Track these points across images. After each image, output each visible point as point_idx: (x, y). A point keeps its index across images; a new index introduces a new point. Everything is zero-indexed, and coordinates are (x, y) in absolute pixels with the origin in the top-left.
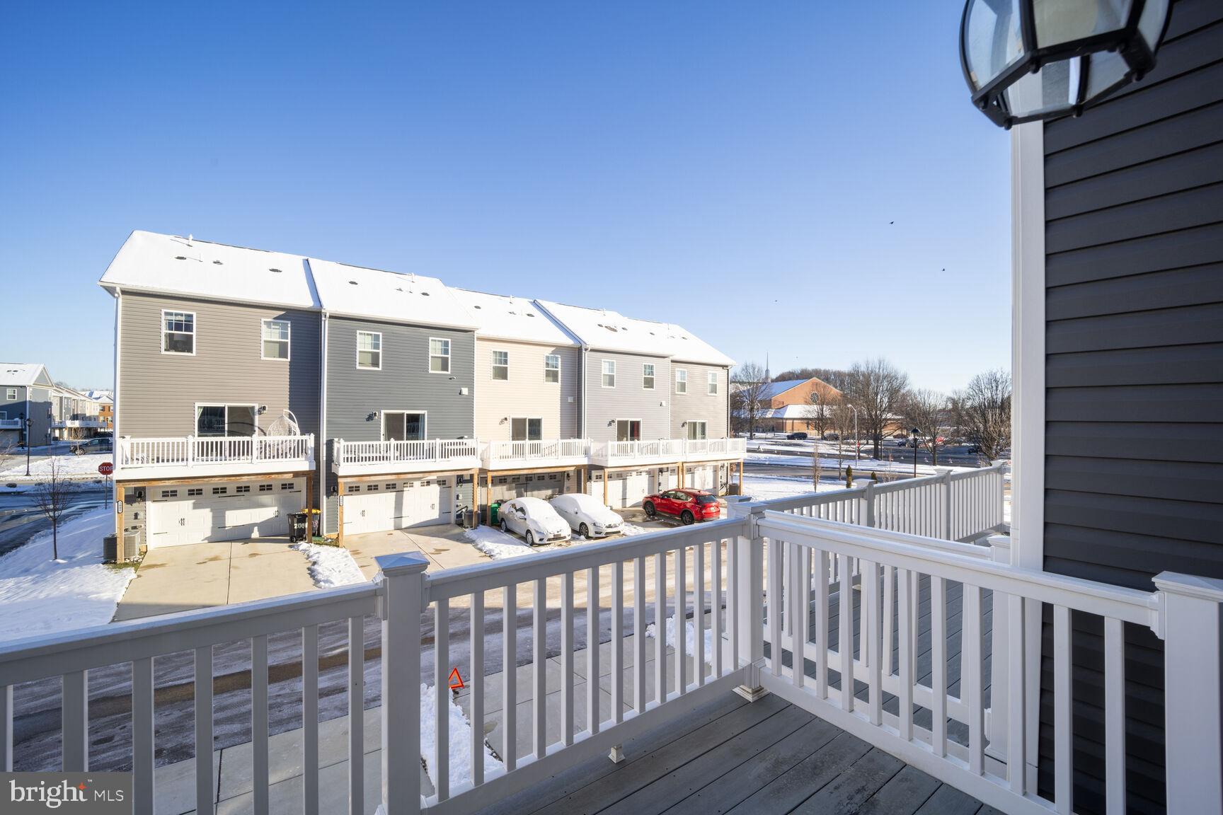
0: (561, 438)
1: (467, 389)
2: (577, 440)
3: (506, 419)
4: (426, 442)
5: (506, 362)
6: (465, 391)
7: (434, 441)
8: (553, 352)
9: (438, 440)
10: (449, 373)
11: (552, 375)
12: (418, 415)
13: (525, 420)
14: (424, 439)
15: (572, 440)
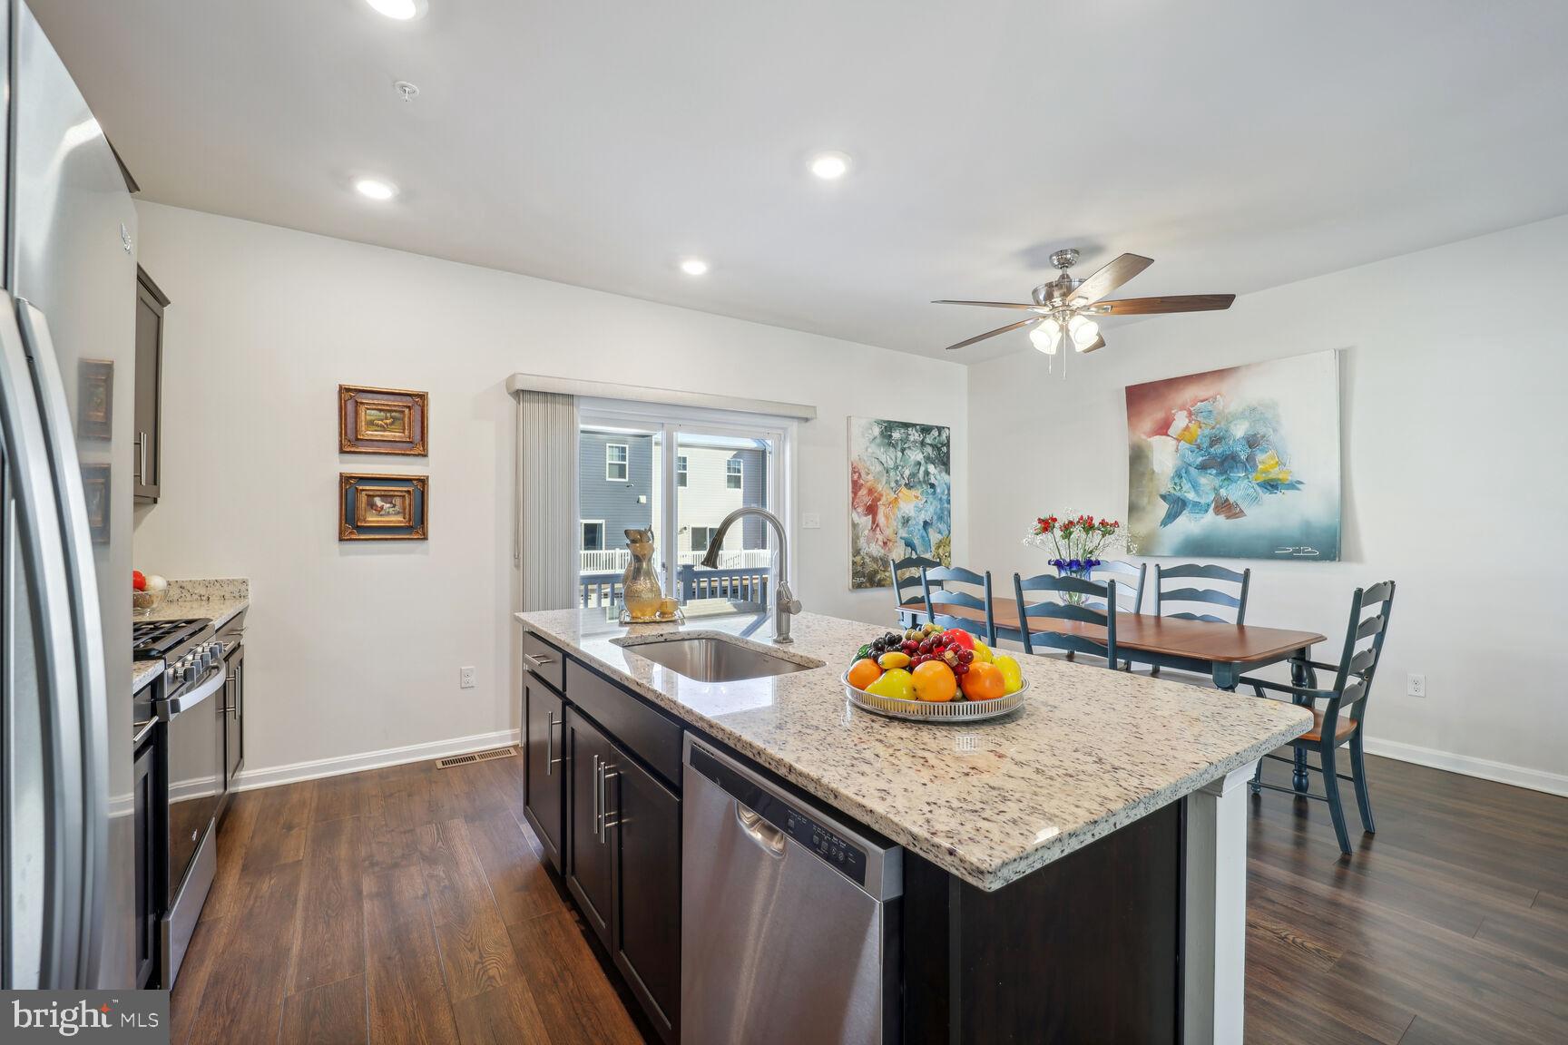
0: (745, 549)
1: (645, 497)
2: (762, 551)
3: (685, 528)
4: (603, 552)
5: (685, 467)
6: (643, 499)
7: (613, 551)
8: (735, 456)
9: (618, 550)
10: (627, 480)
11: (734, 481)
12: (596, 525)
13: (705, 529)
14: (601, 549)
15: (756, 551)
